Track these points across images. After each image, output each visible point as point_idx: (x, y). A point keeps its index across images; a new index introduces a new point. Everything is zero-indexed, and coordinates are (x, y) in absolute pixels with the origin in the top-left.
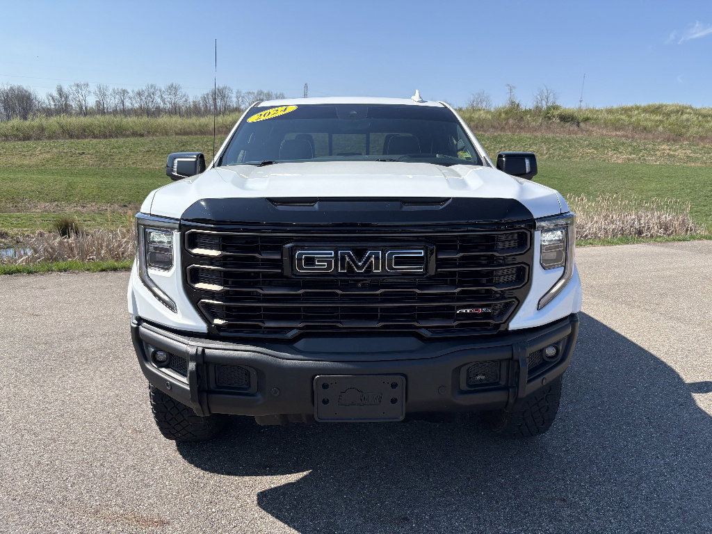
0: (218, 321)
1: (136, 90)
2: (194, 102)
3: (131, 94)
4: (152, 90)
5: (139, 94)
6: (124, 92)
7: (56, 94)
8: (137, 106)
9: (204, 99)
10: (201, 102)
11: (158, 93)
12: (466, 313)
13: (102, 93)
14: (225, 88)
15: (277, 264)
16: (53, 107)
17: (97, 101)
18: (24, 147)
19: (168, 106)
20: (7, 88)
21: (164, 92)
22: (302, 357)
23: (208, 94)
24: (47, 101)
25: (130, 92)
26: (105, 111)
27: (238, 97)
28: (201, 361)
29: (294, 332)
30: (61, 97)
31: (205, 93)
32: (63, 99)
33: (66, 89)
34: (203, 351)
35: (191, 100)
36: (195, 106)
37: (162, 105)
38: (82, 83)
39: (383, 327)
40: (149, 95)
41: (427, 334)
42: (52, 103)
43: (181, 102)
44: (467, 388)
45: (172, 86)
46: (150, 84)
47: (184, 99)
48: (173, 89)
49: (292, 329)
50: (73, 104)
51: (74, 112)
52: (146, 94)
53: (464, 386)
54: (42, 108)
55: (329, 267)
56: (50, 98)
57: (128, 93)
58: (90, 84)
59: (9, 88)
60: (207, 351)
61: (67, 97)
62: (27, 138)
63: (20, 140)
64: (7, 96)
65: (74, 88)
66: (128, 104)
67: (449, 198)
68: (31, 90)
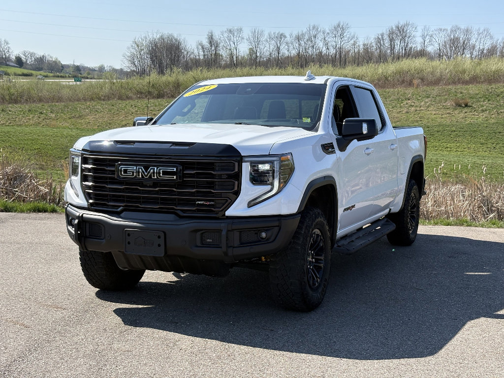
0: (91, 201)
1: (295, 33)
2: (364, 45)
3: (288, 39)
4: (313, 33)
5: (298, 38)
6: (282, 36)
7: (206, 43)
8: (294, 52)
9: (379, 40)
10: (374, 44)
11: (320, 36)
12: (201, 204)
13: (256, 38)
14: (407, 25)
15: (113, 172)
16: (202, 57)
17: (250, 49)
18: (156, 106)
19: (332, 51)
20: (157, 36)
21: (328, 33)
22: (121, 220)
23: (382, 35)
24: (196, 52)
25: (288, 36)
26: (258, 60)
27: (424, 37)
28: (81, 219)
29: (121, 208)
30: (211, 46)
31: (380, 32)
32: (213, 48)
33: (217, 36)
34: (82, 215)
35: (361, 43)
36: (366, 50)
37: (324, 51)
38: (236, 28)
39: (160, 208)
40: (310, 39)
41: (181, 214)
42: (201, 53)
43: (347, 46)
44: (200, 245)
45: (339, 25)
46: (312, 24)
47: (352, 42)
48: (340, 30)
49: (120, 206)
50: (224, 53)
51: (223, 63)
52: (307, 37)
53: (199, 244)
54: (190, 59)
55: (133, 175)
56: (200, 47)
57: (285, 37)
58: (243, 29)
59: (158, 36)
60: (84, 215)
61: (217, 47)
62: (160, 96)
63: (153, 98)
64: (156, 45)
65: (226, 35)
66: (285, 52)
67: (196, 143)
68: (181, 38)
